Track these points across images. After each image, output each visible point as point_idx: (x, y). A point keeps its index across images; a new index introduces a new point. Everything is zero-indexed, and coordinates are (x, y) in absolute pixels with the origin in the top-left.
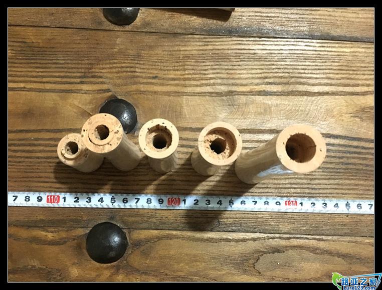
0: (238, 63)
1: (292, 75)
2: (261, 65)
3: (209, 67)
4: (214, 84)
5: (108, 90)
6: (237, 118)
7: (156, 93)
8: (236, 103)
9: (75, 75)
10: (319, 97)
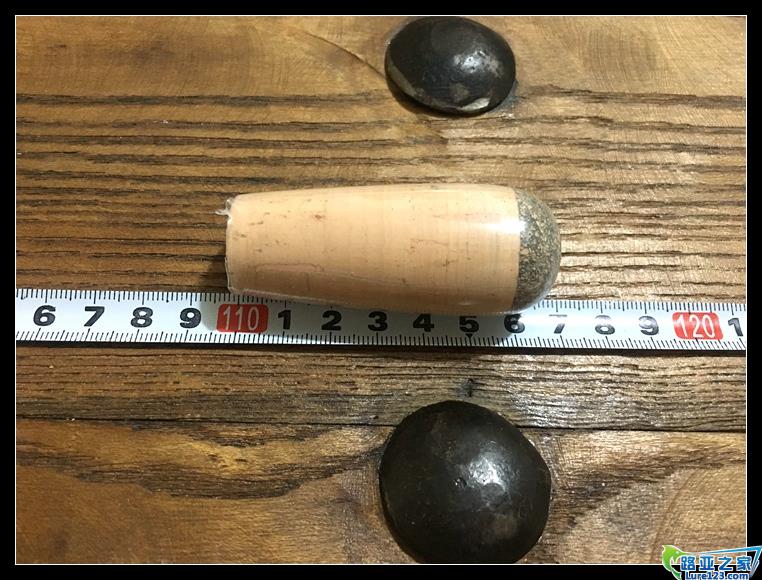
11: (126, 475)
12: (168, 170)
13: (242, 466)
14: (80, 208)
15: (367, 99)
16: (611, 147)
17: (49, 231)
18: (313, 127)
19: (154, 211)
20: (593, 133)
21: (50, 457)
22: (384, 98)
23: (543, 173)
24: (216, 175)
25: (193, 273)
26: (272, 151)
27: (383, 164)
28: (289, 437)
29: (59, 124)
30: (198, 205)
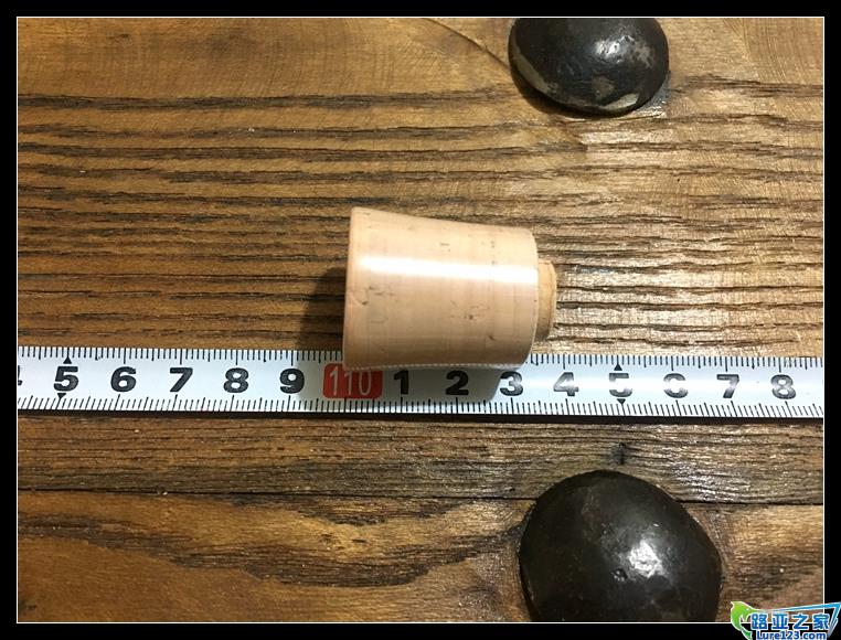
11: (229, 559)
12: (258, 190)
13: (361, 548)
14: (158, 238)
15: (488, 96)
16: (785, 153)
17: (123, 267)
18: (426, 133)
19: (244, 240)
20: (764, 135)
21: (141, 538)
22: (509, 94)
23: (704, 186)
24: (313, 195)
25: (291, 316)
26: (377, 164)
27: (510, 179)
28: (413, 514)
29: (126, 134)
30: (294, 233)
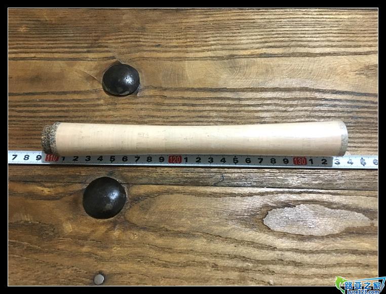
0: (238, 31)
1: (292, 39)
2: (262, 32)
3: (210, 35)
4: (215, 50)
5: (113, 58)
6: (238, 79)
7: (158, 58)
8: (238, 65)
9: (83, 45)
10: (321, 58)
11: (21, 194)
13: (49, 193)
15: (96, 91)
16: (164, 105)
18: (79, 100)
19: (33, 126)
20: (160, 100)
22: (101, 91)
24: (50, 115)
26: (66, 108)
27: (97, 111)
28: (62, 186)
